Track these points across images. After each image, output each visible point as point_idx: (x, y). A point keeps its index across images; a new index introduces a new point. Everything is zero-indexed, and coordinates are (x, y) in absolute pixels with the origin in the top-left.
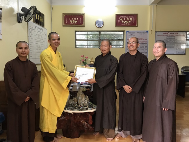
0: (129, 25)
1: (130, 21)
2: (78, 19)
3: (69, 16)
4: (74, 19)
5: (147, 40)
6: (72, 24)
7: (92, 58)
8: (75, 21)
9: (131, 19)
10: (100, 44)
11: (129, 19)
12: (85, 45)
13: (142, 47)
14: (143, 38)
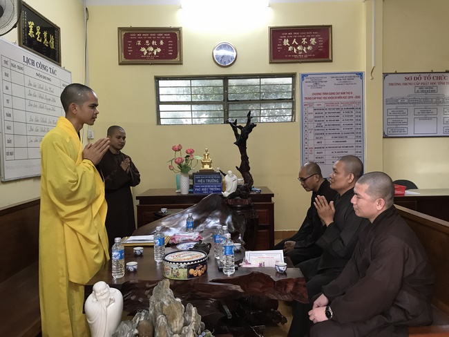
0: (309, 57)
1: (312, 45)
2: (162, 43)
3: (137, 36)
4: (150, 42)
5: (359, 97)
6: (145, 58)
7: (207, 151)
8: (155, 48)
9: (313, 41)
10: (226, 112)
11: (308, 40)
12: (186, 116)
13: (347, 118)
14: (348, 93)
